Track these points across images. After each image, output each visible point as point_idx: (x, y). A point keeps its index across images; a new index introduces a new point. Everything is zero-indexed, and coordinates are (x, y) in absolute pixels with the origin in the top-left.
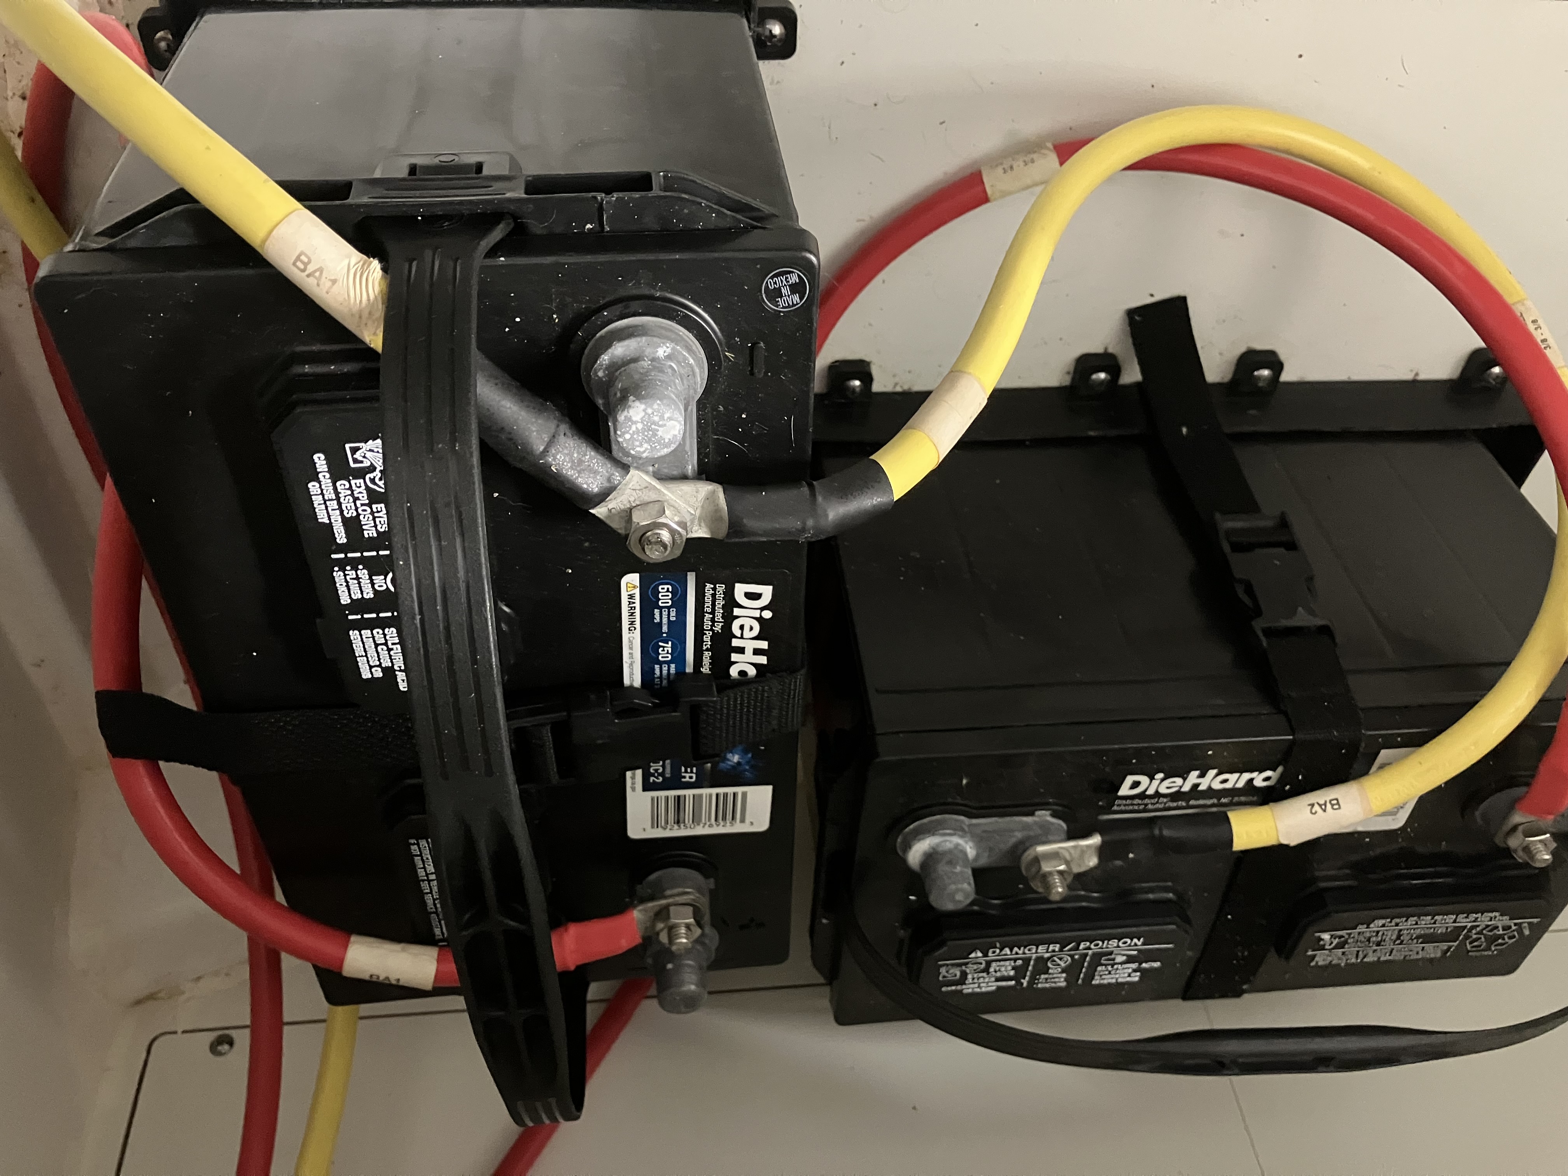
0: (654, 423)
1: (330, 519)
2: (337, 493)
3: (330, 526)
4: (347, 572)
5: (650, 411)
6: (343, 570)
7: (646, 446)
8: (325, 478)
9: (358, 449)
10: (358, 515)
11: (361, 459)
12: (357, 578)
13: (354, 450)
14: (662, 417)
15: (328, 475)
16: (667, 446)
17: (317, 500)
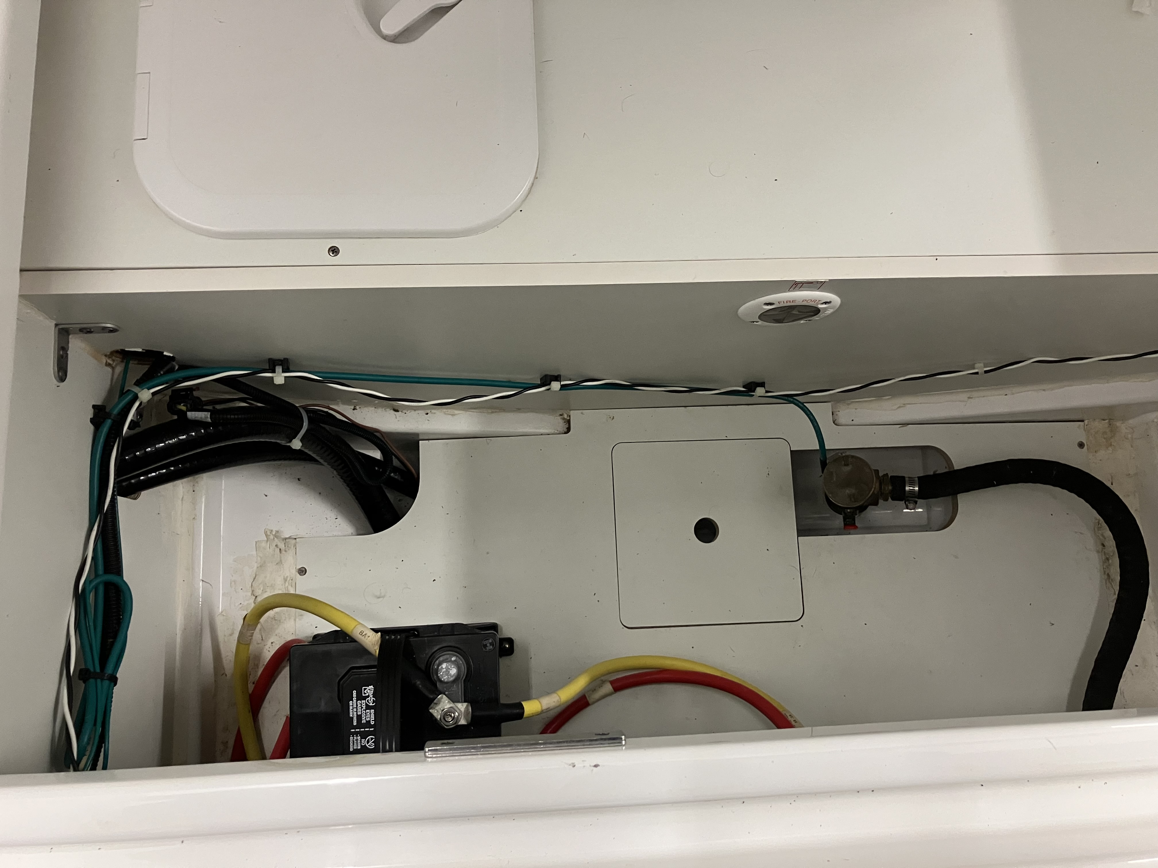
0: (449, 669)
1: (353, 716)
2: (357, 705)
3: (353, 718)
4: (354, 737)
5: (448, 665)
6: (353, 736)
7: (446, 677)
8: (355, 699)
9: (366, 689)
10: (362, 714)
11: (366, 692)
12: (357, 740)
13: (365, 689)
14: (451, 667)
15: (356, 698)
16: (452, 676)
17: (351, 708)
